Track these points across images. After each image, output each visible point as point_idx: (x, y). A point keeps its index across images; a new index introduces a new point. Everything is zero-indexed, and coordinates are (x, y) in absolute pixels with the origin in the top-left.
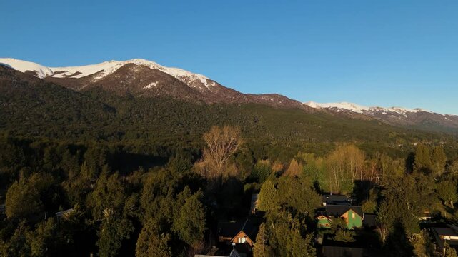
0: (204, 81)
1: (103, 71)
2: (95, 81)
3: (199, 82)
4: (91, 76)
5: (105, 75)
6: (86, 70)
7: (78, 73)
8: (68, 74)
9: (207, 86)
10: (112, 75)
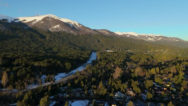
0: (77, 24)
1: (36, 20)
2: (33, 24)
3: (75, 24)
4: (31, 22)
5: (37, 22)
6: (28, 19)
7: (25, 20)
8: (21, 20)
9: (78, 26)
10: (40, 21)
